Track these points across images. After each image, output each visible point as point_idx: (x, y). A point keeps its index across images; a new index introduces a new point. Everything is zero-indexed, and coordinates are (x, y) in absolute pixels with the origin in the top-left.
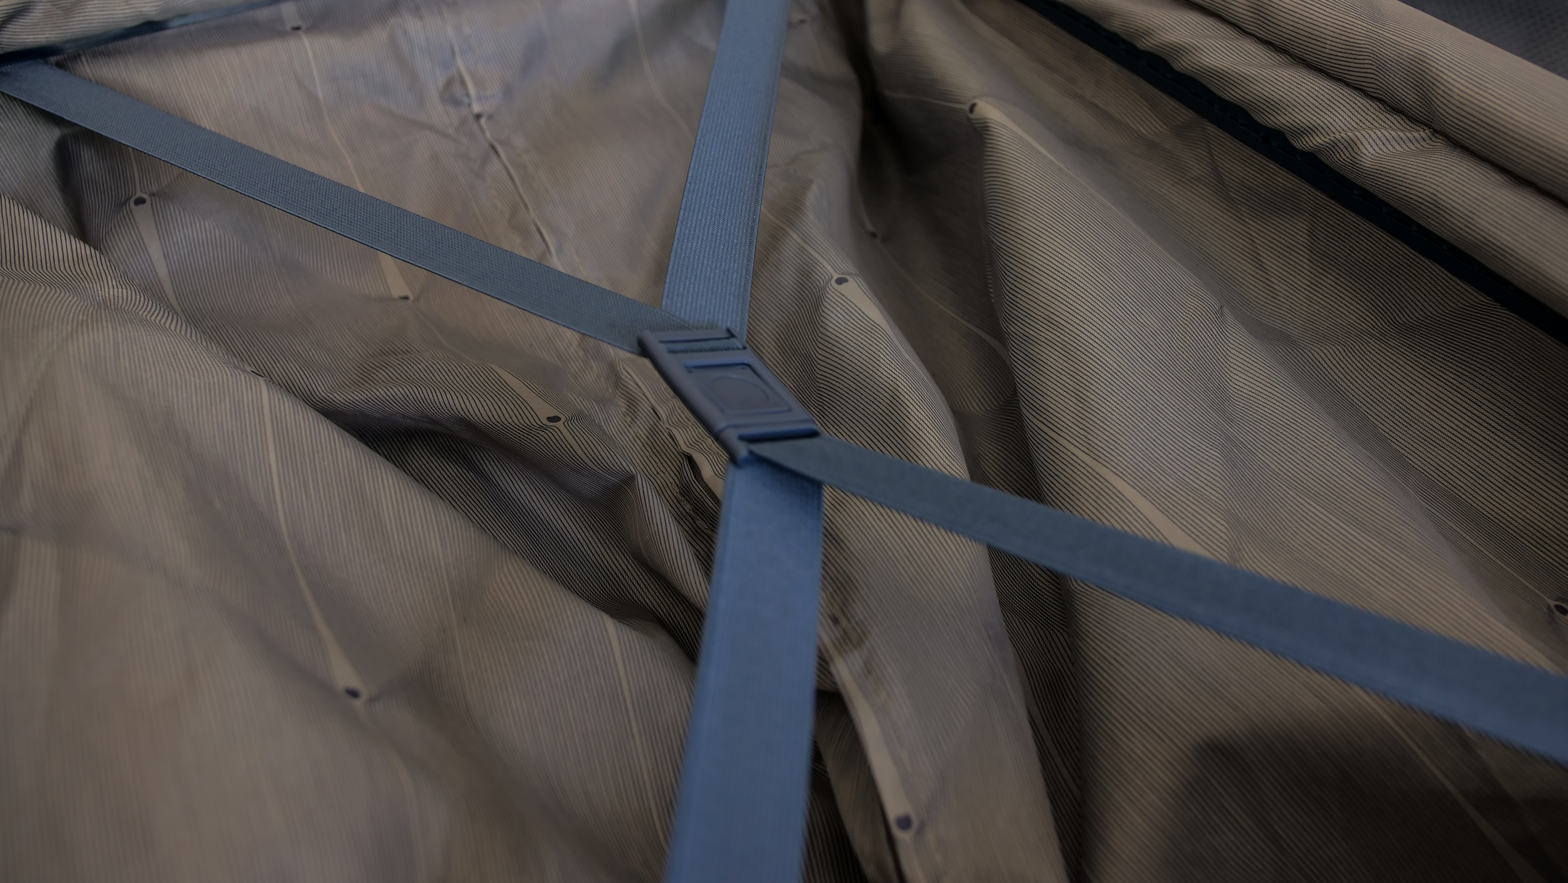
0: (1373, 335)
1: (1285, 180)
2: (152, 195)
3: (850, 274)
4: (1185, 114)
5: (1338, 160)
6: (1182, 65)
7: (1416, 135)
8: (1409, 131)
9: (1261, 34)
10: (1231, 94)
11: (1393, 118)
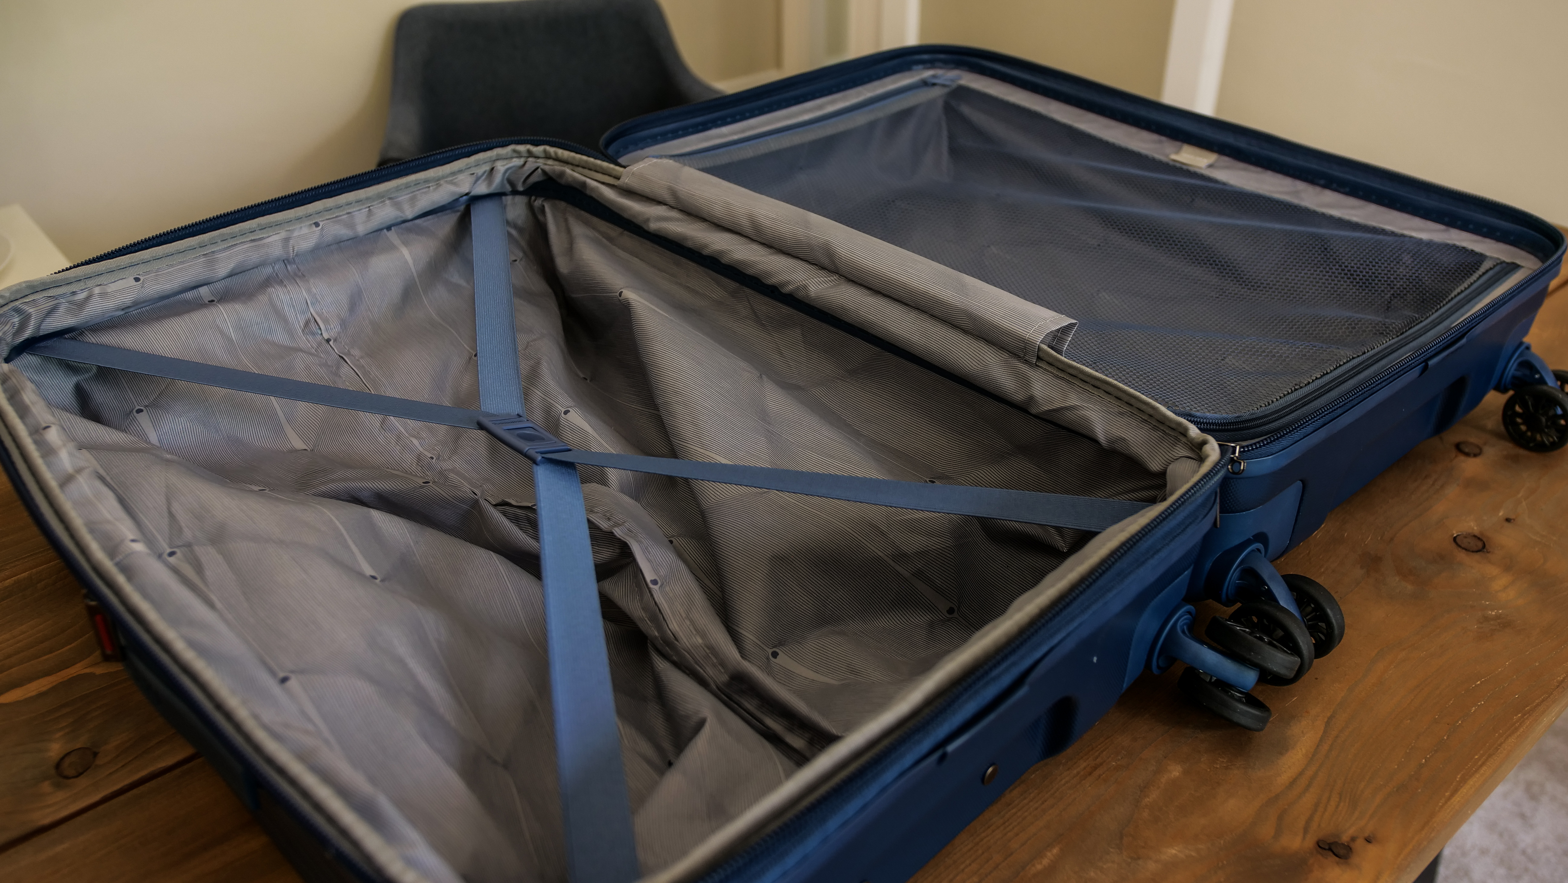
0: (839, 379)
1: (785, 310)
2: (146, 406)
3: (570, 407)
4: (732, 285)
5: (800, 295)
6: (725, 260)
7: (832, 278)
8: (829, 277)
9: (759, 239)
10: (750, 271)
11: (822, 272)
